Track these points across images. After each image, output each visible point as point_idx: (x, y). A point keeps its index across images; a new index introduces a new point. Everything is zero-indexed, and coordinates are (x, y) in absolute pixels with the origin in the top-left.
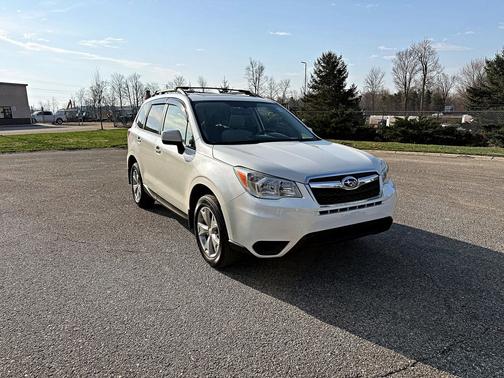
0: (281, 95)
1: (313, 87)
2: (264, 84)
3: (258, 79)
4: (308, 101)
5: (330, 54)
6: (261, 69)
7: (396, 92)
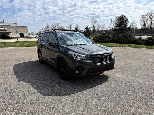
0: (102, 29)
1: (116, 26)
2: (97, 26)
3: (95, 24)
4: (114, 31)
5: (122, 15)
6: (96, 21)
7: (140, 28)
